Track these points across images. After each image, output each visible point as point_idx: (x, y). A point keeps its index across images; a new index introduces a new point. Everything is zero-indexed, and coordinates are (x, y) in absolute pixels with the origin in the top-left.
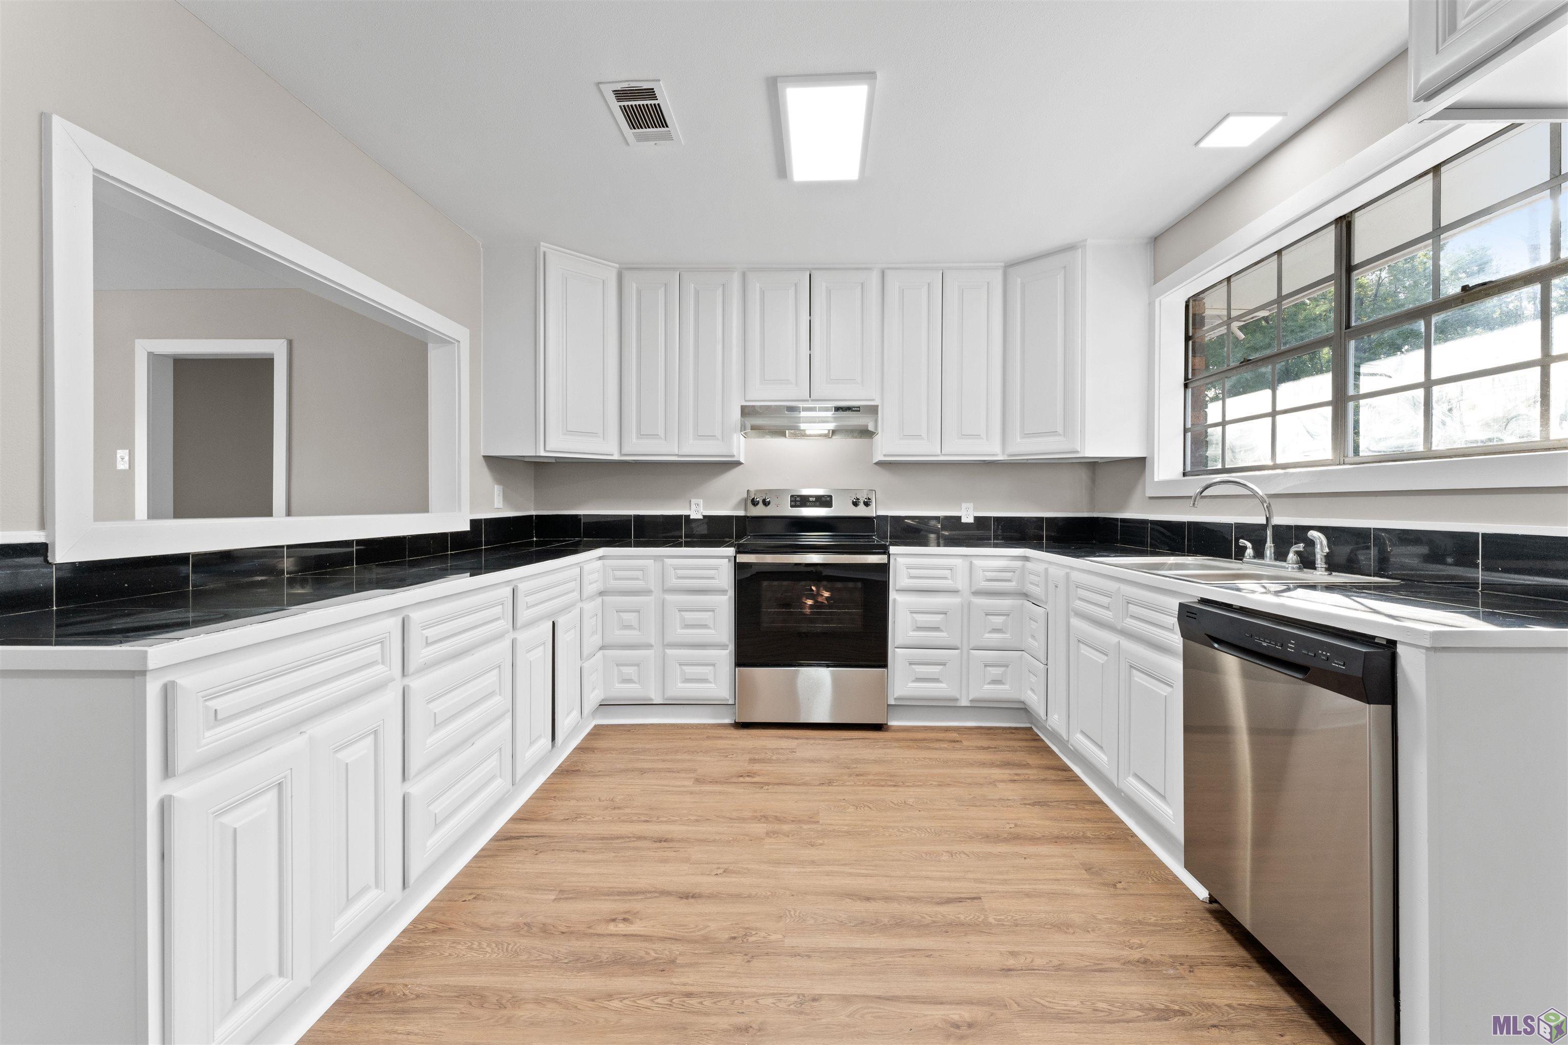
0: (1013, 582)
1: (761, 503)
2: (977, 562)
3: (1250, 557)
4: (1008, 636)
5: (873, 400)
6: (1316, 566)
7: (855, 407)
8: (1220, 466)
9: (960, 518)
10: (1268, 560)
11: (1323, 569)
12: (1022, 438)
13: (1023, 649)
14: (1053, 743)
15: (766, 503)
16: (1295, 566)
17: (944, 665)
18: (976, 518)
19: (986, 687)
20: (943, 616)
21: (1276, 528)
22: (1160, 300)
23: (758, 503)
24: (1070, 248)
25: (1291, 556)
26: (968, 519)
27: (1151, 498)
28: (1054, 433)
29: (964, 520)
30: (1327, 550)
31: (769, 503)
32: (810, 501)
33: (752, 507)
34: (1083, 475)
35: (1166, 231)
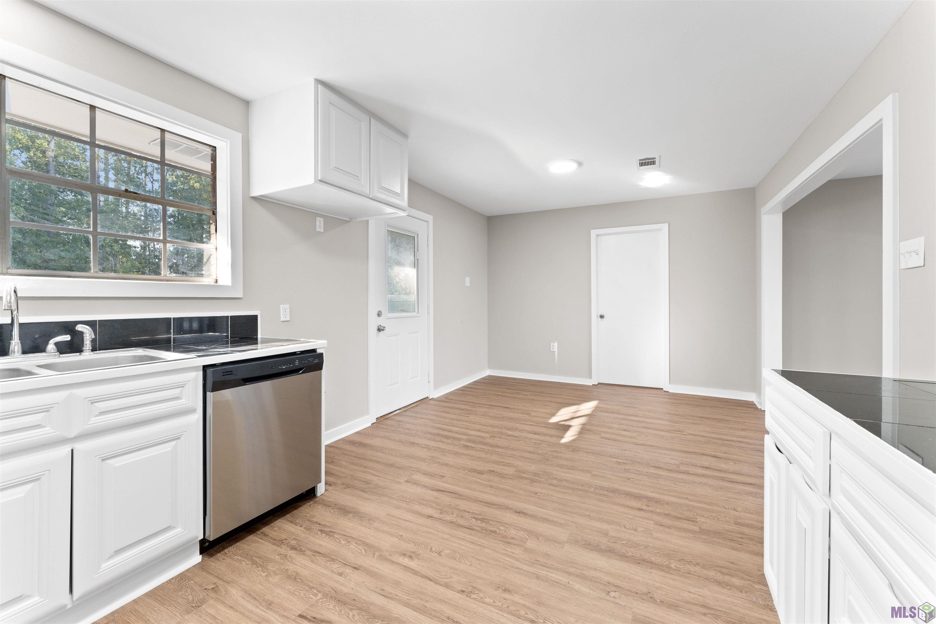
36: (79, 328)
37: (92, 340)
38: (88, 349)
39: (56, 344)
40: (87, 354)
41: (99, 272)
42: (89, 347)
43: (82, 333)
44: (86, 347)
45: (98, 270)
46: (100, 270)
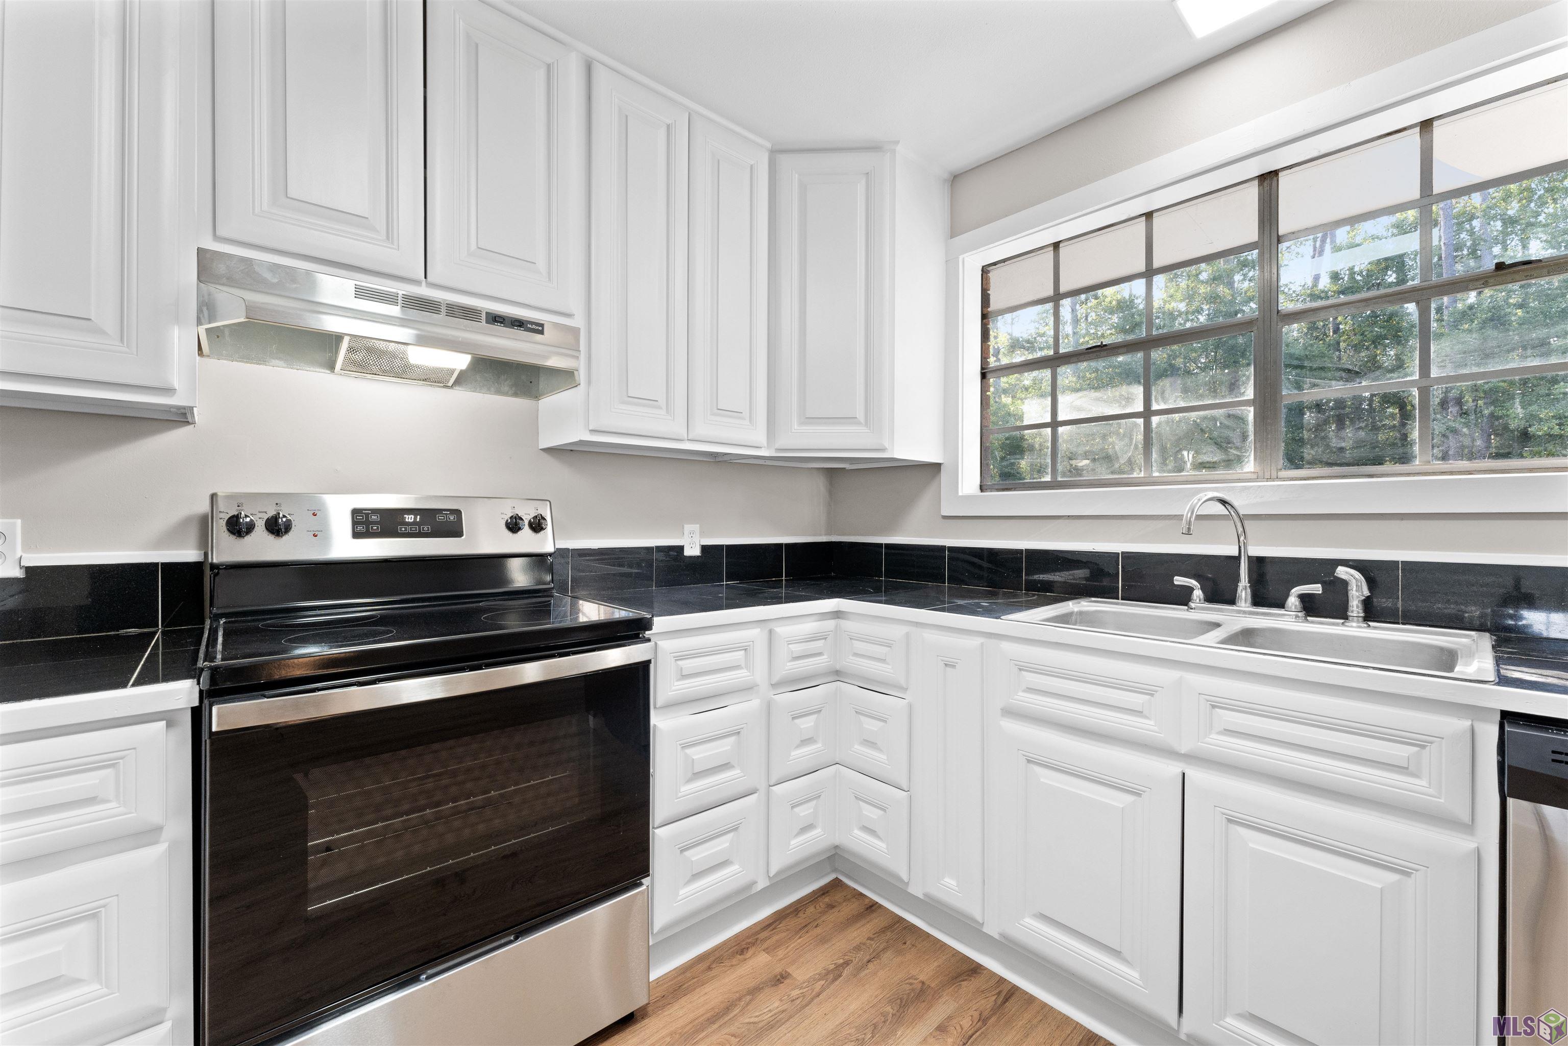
0: (823, 655)
1: (260, 526)
2: (782, 630)
3: (1200, 600)
4: (819, 745)
5: (569, 315)
6: (1349, 614)
7: (532, 323)
8: (1048, 478)
9: (681, 548)
10: (1243, 604)
11: (1361, 619)
12: (801, 423)
13: (837, 760)
14: (905, 909)
15: (277, 527)
16: (1300, 614)
17: (735, 829)
18: (704, 548)
19: (794, 842)
20: (732, 739)
21: (1258, 563)
22: (964, 258)
23: (250, 528)
24: (874, 147)
25: (1293, 601)
26: (692, 550)
27: (945, 517)
28: (851, 420)
29: (688, 552)
30: (1366, 592)
31: (288, 527)
32: (409, 524)
33: (232, 539)
34: (819, 484)
35: (977, 167)
36: (1342, 572)
37: (1364, 600)
38: (1355, 615)
39: (1303, 598)
40: (1354, 624)
41: (1435, 462)
42: (1358, 613)
43: (1345, 584)
44: (1352, 612)
45: (1431, 458)
46: (1437, 459)
